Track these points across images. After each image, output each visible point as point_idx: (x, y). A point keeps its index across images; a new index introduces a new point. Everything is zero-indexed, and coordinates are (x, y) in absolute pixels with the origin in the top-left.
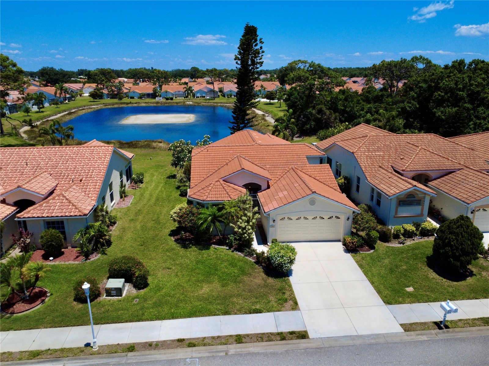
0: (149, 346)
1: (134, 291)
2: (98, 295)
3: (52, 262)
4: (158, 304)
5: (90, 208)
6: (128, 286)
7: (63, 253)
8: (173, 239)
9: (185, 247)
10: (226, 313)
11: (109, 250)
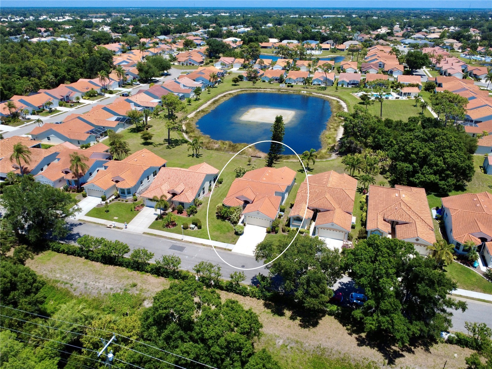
0: (195, 243)
1: (197, 229)
2: (188, 228)
3: (179, 215)
4: (201, 234)
5: (192, 200)
6: (196, 227)
7: (183, 213)
8: (216, 214)
9: (218, 219)
10: (216, 241)
11: (196, 215)
